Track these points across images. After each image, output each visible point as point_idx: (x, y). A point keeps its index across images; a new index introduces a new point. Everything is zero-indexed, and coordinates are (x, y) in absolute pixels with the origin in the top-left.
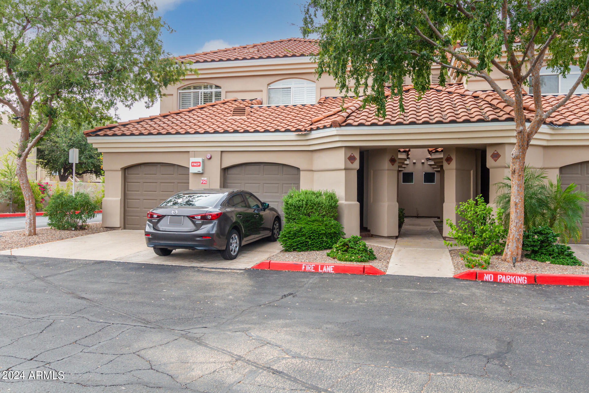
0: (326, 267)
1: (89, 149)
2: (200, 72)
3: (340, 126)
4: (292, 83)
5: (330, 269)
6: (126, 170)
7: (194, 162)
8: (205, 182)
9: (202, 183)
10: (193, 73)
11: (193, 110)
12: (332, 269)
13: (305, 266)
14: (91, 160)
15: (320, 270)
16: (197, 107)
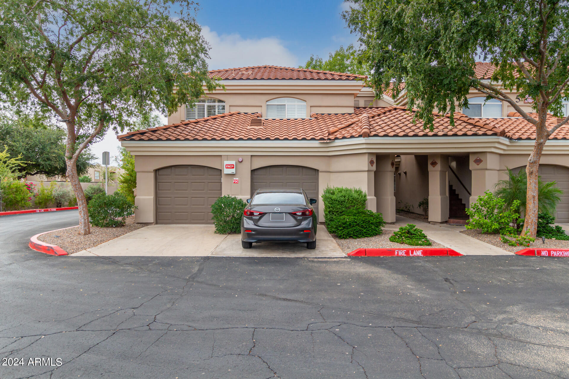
0: (416, 252)
1: (47, 153)
2: (226, 88)
3: (369, 136)
4: (286, 102)
5: (419, 253)
6: (156, 171)
7: (228, 165)
8: (237, 182)
9: (234, 183)
10: (222, 88)
11: (208, 120)
12: (421, 253)
13: (398, 252)
14: (49, 162)
15: (410, 255)
16: (210, 118)
